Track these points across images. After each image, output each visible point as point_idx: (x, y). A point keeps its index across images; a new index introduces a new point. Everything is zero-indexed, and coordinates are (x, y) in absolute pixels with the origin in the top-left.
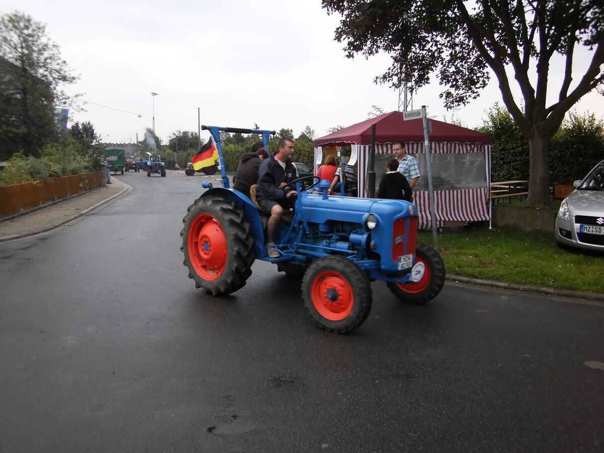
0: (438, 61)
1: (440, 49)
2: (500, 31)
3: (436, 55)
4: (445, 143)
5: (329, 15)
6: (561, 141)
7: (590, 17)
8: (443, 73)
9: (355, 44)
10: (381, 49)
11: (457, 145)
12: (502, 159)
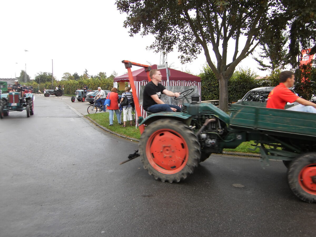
0: (178, 40)
1: (179, 34)
2: (207, 27)
3: (177, 37)
4: (179, 81)
5: (121, 13)
6: (236, 81)
7: (247, 23)
8: (180, 46)
9: (134, 29)
10: (149, 33)
11: (185, 82)
12: (209, 89)
